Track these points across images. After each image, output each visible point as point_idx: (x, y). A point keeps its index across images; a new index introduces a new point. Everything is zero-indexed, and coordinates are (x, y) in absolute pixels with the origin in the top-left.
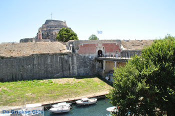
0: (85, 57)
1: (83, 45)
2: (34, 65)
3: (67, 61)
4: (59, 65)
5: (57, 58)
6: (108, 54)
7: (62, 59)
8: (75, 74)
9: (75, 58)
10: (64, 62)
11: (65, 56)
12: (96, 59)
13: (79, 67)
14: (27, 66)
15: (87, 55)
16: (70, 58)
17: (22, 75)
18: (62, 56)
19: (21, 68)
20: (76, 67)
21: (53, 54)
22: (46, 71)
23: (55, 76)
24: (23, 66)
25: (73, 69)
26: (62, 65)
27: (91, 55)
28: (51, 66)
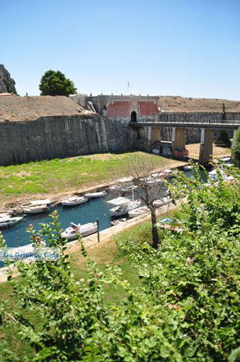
0: (115, 121)
1: (113, 103)
2: (45, 135)
3: (93, 128)
4: (83, 135)
5: (78, 123)
6: (144, 117)
7: (86, 125)
8: (105, 148)
9: (103, 123)
10: (89, 129)
11: (90, 120)
12: (130, 125)
13: (109, 138)
14: (35, 136)
15: (118, 119)
16: (97, 123)
17: (28, 153)
18: (86, 121)
19: (26, 141)
20: (105, 138)
21: (72, 117)
22: (65, 145)
23: (79, 152)
24: (28, 138)
25: (102, 141)
26: (87, 135)
27: (123, 118)
28: (72, 135)
